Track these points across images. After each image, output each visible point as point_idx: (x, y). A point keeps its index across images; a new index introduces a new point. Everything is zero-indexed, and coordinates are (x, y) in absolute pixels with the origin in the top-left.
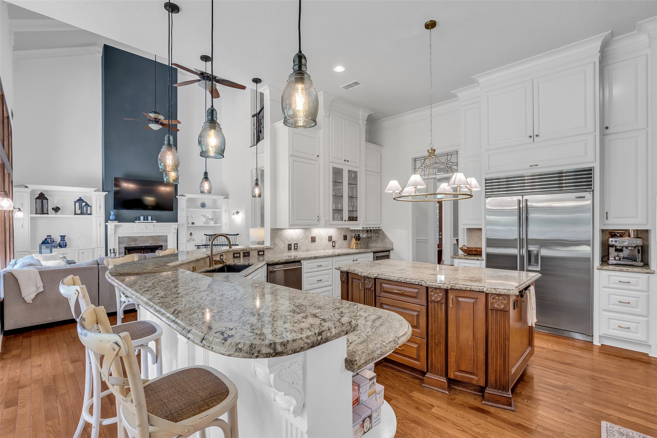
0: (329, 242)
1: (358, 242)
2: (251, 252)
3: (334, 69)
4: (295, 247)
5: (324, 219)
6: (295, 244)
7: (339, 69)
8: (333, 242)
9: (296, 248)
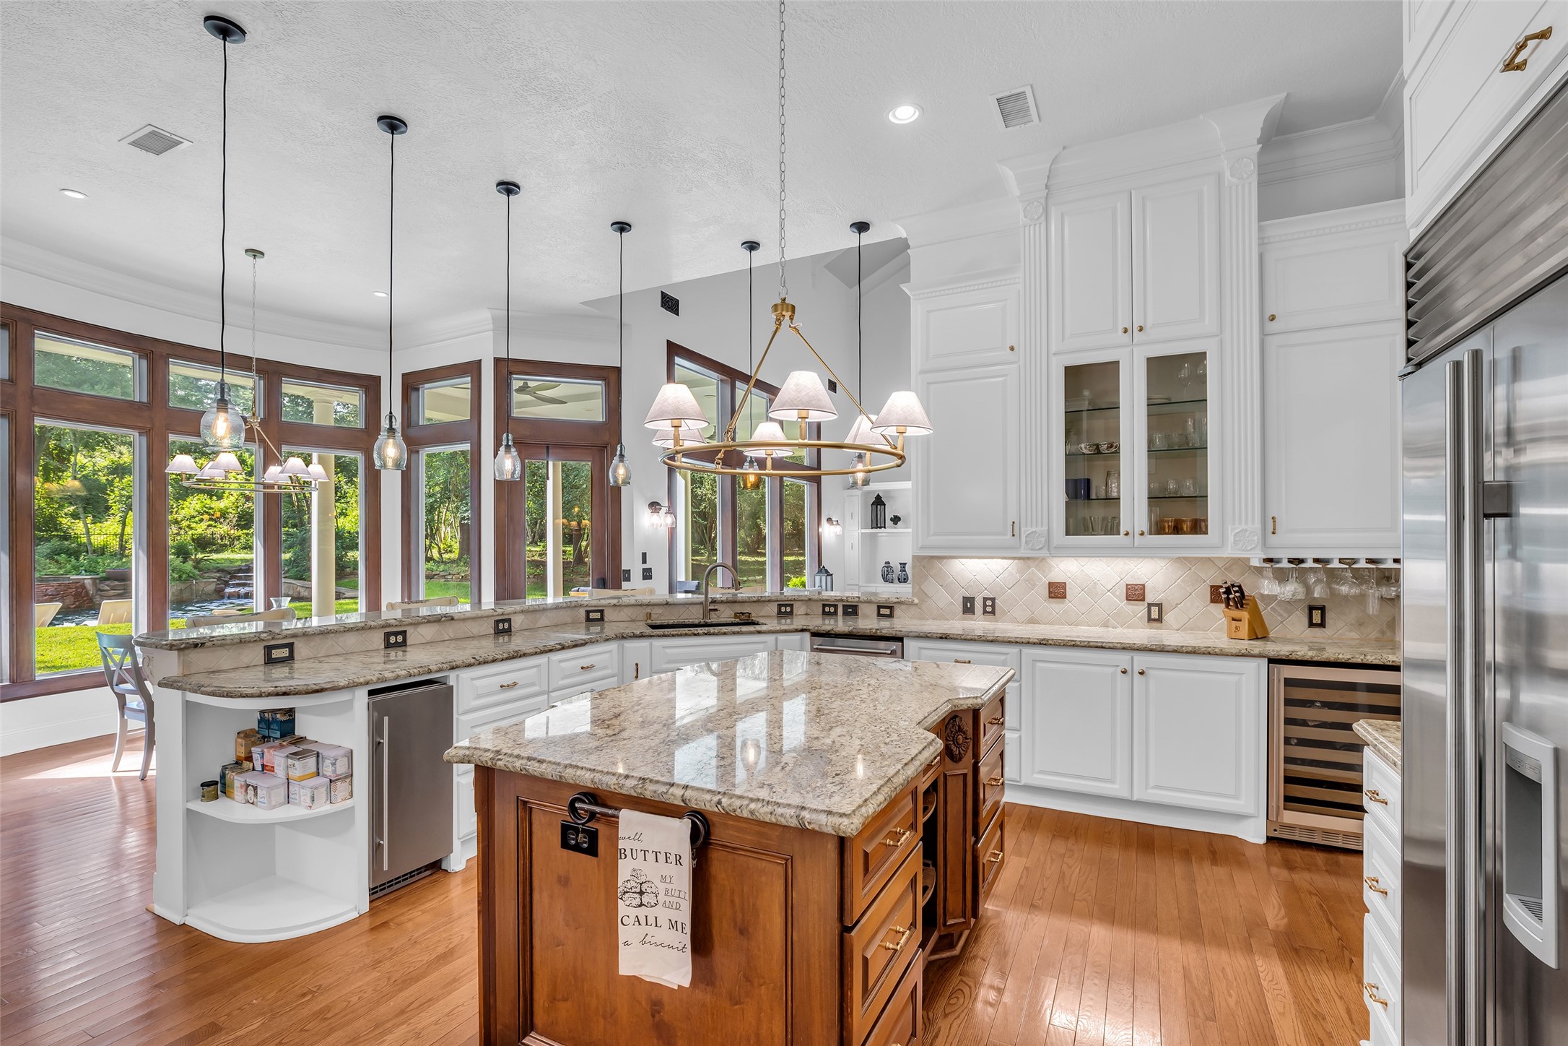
0: (1131, 604)
2: (858, 606)
4: (985, 606)
5: (1025, 531)
6: (985, 599)
8: (1150, 605)
9: (990, 609)
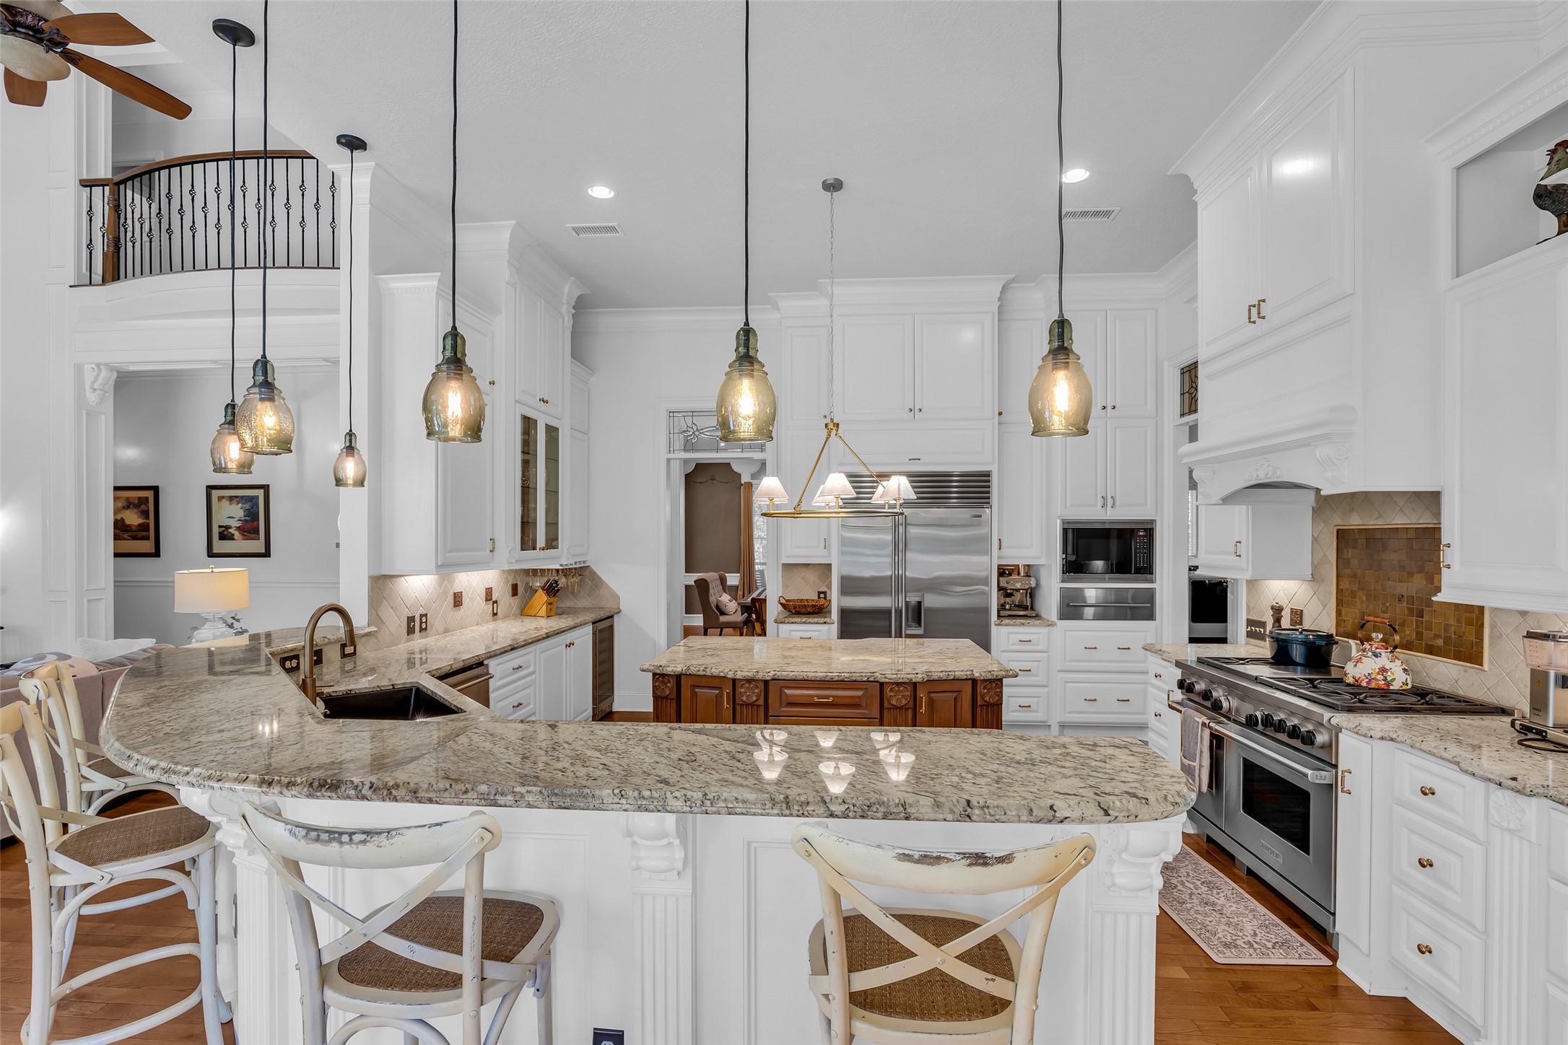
0: (486, 604)
1: (551, 600)
2: (325, 650)
3: (589, 191)
4: (421, 622)
5: (508, 547)
6: (421, 616)
7: (601, 192)
8: (494, 603)
9: (424, 626)
